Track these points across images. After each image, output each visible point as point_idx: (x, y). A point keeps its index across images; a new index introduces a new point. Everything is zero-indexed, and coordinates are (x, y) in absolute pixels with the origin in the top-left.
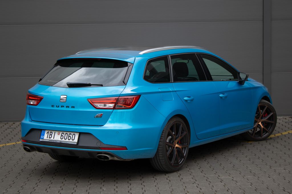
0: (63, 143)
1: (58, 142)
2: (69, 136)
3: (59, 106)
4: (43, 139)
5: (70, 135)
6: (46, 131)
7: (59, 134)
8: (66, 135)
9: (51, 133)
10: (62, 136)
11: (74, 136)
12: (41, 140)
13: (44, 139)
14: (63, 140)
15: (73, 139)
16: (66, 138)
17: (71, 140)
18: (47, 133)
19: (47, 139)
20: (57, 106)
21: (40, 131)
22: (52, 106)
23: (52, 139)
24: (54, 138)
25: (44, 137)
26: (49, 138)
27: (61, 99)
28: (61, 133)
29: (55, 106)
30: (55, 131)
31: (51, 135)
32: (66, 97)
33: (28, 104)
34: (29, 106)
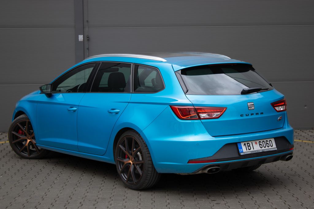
2: (267, 144)
3: (248, 114)
4: (242, 152)
8: (264, 142)
9: (249, 145)
10: (260, 145)
11: (270, 142)
12: (241, 154)
13: (244, 152)
14: (264, 148)
15: (271, 145)
16: (265, 146)
17: (270, 147)
18: (244, 145)
19: (247, 151)
20: (246, 115)
21: (236, 145)
22: (241, 115)
23: (252, 150)
24: (254, 149)
25: (242, 150)
26: (249, 149)
27: (249, 107)
28: (257, 142)
29: (244, 115)
30: (252, 142)
32: (253, 103)
33: (200, 118)
34: (203, 121)
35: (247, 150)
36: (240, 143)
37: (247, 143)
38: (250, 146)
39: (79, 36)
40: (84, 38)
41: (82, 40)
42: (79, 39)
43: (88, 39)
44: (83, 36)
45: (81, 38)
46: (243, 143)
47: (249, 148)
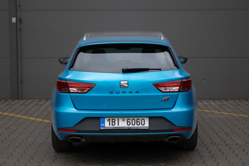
0: (132, 129)
1: (125, 128)
2: (137, 122)
3: (119, 92)
4: (104, 127)
5: (138, 120)
6: (105, 118)
7: (124, 120)
8: (133, 120)
9: (113, 121)
10: (128, 122)
11: (143, 120)
12: (102, 128)
13: (105, 127)
14: (131, 126)
15: (143, 124)
16: (133, 124)
17: (141, 125)
18: (108, 121)
20: (116, 92)
21: (98, 119)
22: (110, 92)
23: (116, 125)
24: (118, 125)
25: (104, 125)
26: (112, 125)
27: (120, 85)
28: (126, 119)
29: (114, 93)
30: (118, 118)
31: (114, 122)
32: (127, 82)
33: (69, 92)
34: (71, 94)
35: (110, 125)
36: (104, 117)
37: (112, 119)
38: (115, 122)
39: (13, 18)
40: (16, 20)
41: (15, 22)
42: (13, 21)
43: (20, 21)
44: (15, 18)
45: (14, 20)
46: (108, 119)
47: (114, 124)
